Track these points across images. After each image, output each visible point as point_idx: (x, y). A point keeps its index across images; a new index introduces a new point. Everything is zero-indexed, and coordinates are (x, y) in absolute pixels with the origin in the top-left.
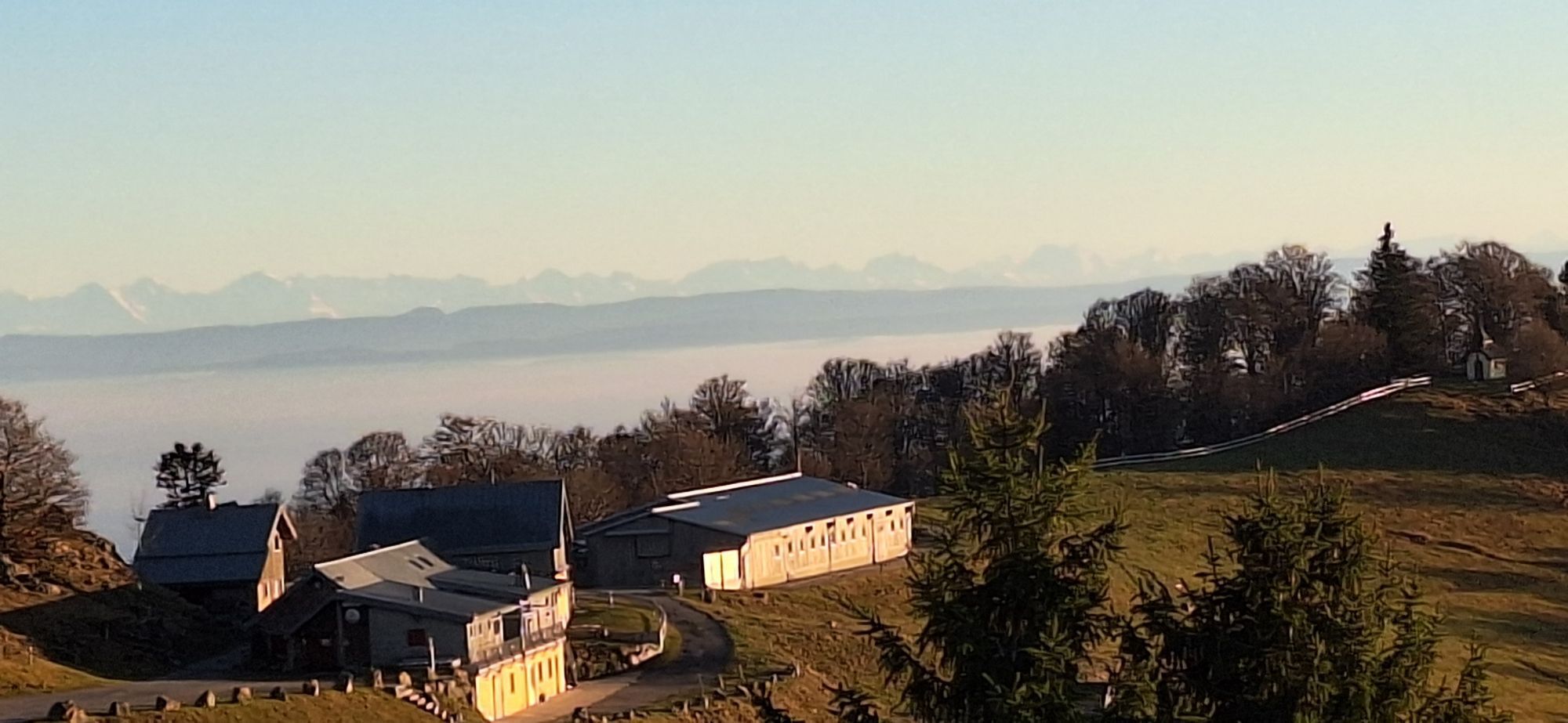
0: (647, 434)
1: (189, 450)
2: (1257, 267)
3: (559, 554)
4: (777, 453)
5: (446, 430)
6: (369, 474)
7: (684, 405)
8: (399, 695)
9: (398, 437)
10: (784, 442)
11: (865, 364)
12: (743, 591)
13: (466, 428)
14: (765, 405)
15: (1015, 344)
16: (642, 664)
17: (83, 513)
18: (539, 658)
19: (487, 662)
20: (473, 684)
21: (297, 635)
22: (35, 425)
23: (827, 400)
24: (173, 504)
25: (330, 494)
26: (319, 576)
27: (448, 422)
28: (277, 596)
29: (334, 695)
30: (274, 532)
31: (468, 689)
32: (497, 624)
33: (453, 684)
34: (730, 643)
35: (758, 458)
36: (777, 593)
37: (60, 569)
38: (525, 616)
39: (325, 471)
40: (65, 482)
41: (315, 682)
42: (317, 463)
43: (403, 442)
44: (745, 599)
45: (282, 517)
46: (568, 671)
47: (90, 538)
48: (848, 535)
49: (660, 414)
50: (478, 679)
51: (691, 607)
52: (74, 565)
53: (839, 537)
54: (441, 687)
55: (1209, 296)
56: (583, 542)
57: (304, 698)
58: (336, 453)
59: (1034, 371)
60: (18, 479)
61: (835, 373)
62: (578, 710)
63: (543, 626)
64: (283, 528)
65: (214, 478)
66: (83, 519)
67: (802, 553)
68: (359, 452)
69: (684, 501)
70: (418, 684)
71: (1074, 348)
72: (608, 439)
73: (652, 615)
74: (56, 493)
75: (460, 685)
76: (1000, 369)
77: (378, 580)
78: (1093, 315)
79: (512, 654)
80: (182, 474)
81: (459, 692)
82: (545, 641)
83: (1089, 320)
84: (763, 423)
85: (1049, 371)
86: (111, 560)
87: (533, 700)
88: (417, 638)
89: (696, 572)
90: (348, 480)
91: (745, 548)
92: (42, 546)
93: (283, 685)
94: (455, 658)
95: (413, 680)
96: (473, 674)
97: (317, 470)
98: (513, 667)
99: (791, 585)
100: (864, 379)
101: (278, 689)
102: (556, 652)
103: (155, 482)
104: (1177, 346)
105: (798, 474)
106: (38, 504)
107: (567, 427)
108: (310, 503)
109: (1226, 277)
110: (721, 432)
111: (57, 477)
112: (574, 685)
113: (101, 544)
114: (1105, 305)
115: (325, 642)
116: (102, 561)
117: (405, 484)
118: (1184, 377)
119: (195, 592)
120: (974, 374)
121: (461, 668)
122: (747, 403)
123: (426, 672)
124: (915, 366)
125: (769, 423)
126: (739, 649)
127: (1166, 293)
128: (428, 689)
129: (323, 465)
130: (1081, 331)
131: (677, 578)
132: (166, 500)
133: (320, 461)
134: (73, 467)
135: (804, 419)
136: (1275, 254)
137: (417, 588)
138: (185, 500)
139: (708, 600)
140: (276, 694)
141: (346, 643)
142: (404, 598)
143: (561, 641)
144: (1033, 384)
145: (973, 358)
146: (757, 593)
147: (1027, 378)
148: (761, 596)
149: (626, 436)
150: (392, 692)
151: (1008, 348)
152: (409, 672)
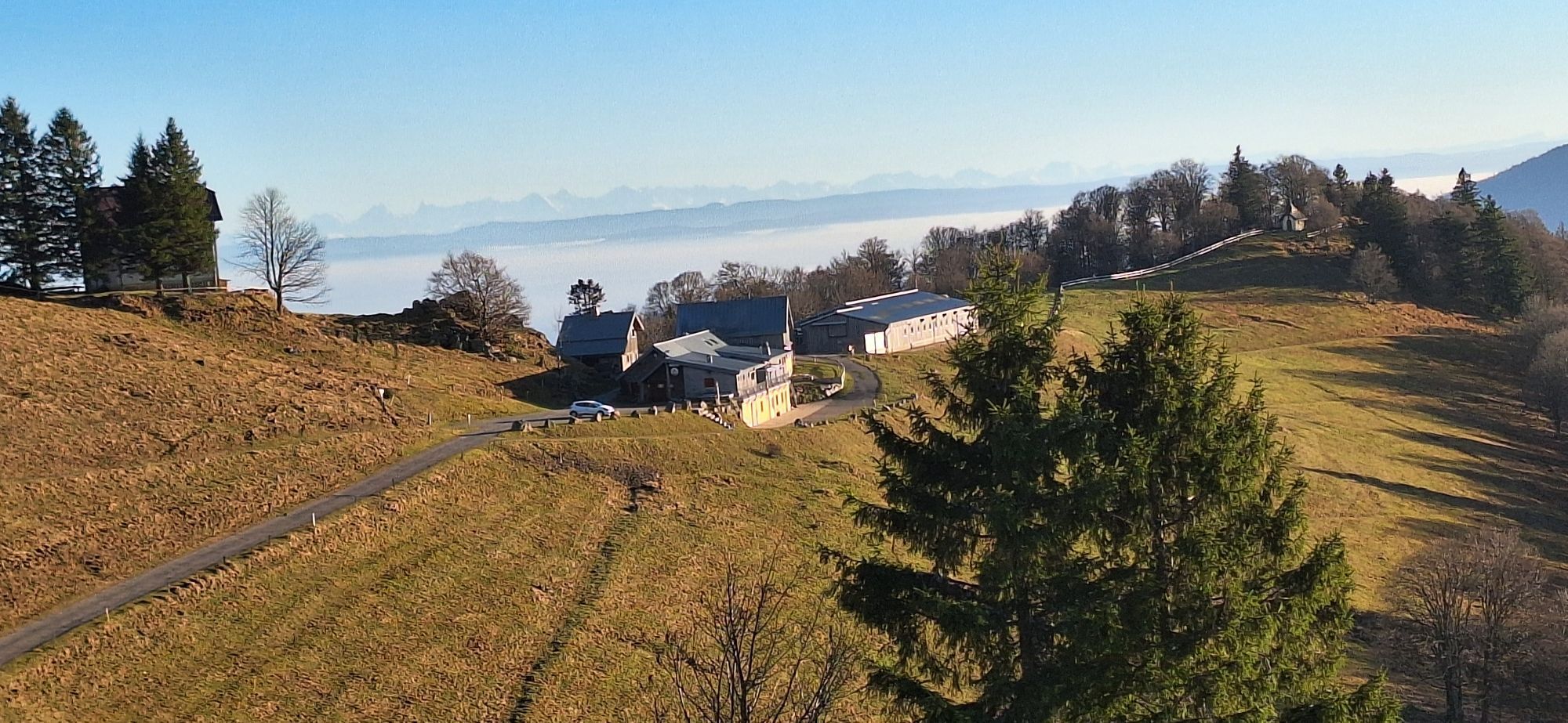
0: (833, 270)
1: (586, 283)
2: (1167, 172)
3: (786, 336)
4: (905, 279)
5: (725, 270)
6: (683, 294)
7: (854, 254)
8: (701, 414)
9: (699, 274)
10: (909, 272)
11: (951, 229)
12: (887, 354)
13: (735, 268)
14: (898, 252)
15: (1034, 217)
16: (832, 395)
17: (528, 319)
18: (776, 393)
19: (748, 396)
20: (741, 407)
21: (645, 382)
22: (502, 271)
23: (931, 250)
24: (577, 312)
25: (662, 305)
26: (656, 351)
27: (725, 265)
28: (634, 361)
29: (666, 414)
30: (632, 327)
31: (738, 409)
32: (753, 374)
33: (729, 407)
34: (880, 383)
35: (895, 281)
36: (906, 355)
37: (517, 349)
38: (768, 370)
39: (660, 293)
40: (518, 302)
41: (655, 408)
42: (655, 289)
43: (702, 277)
44: (888, 359)
45: (636, 319)
46: (792, 398)
47: (532, 332)
48: (944, 323)
49: (841, 259)
50: (743, 405)
51: (860, 364)
52: (524, 346)
53: (938, 323)
54: (723, 409)
55: (1140, 188)
56: (799, 329)
57: (650, 416)
58: (665, 283)
59: (1044, 231)
60: (493, 301)
61: (936, 236)
62: (798, 420)
63: (778, 375)
64: (636, 324)
65: (600, 298)
66: (528, 321)
67: (919, 333)
68: (678, 282)
69: (854, 306)
70: (711, 409)
71: (1067, 219)
72: (813, 273)
73: (838, 369)
74: (513, 308)
75: (734, 408)
76: (1026, 230)
77: (688, 352)
78: (1077, 201)
79: (761, 390)
80: (582, 296)
81: (733, 412)
82: (778, 383)
83: (1074, 203)
84: (897, 262)
85: (1053, 231)
86: (544, 344)
87: (774, 415)
88: (710, 383)
89: (861, 345)
90: (673, 298)
91: (887, 331)
92: (505, 337)
93: (638, 410)
94: (730, 393)
95: (708, 405)
96: (740, 402)
97: (655, 293)
98: (762, 397)
99: (913, 350)
100: (952, 238)
101: (635, 412)
102: (786, 387)
103: (568, 301)
104: (1123, 216)
105: (916, 290)
106: (504, 314)
107: (790, 268)
108: (651, 311)
109: (1149, 178)
110: (875, 268)
111: (514, 300)
112: (795, 407)
113: (539, 335)
114: (1083, 194)
115: (661, 386)
116: (539, 344)
117: (703, 300)
118: (1127, 233)
119: (589, 360)
120: (1012, 233)
121: (733, 399)
122: (888, 252)
123: (715, 402)
124: (980, 230)
125: (900, 263)
126: (886, 386)
127: (1116, 187)
128: (716, 410)
129: (659, 290)
130: (1070, 209)
131: (850, 348)
132: (574, 311)
133: (657, 287)
134: (522, 294)
135: (920, 260)
136: (1176, 164)
137: (708, 356)
138: (584, 310)
139: (867, 359)
140: (634, 415)
141: (672, 386)
142: (703, 362)
143: (788, 383)
144: (1044, 238)
145: (1011, 225)
146: (895, 356)
147: (1041, 236)
148: (897, 357)
149: (823, 272)
150: (697, 412)
151: (1030, 219)
152: (706, 401)
